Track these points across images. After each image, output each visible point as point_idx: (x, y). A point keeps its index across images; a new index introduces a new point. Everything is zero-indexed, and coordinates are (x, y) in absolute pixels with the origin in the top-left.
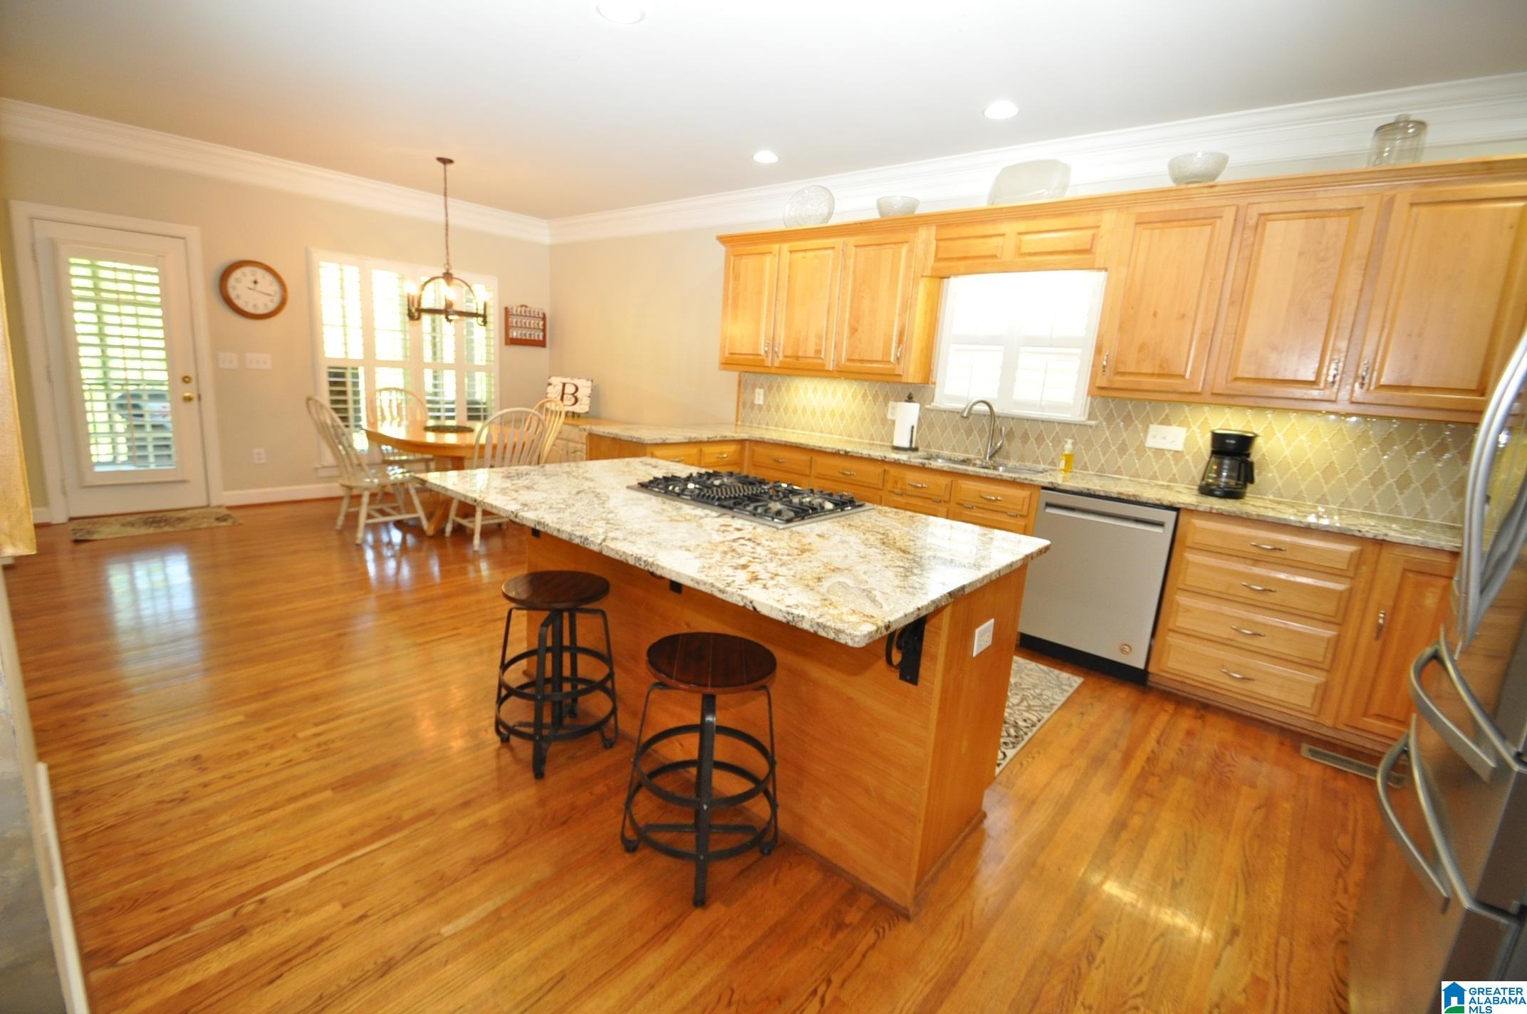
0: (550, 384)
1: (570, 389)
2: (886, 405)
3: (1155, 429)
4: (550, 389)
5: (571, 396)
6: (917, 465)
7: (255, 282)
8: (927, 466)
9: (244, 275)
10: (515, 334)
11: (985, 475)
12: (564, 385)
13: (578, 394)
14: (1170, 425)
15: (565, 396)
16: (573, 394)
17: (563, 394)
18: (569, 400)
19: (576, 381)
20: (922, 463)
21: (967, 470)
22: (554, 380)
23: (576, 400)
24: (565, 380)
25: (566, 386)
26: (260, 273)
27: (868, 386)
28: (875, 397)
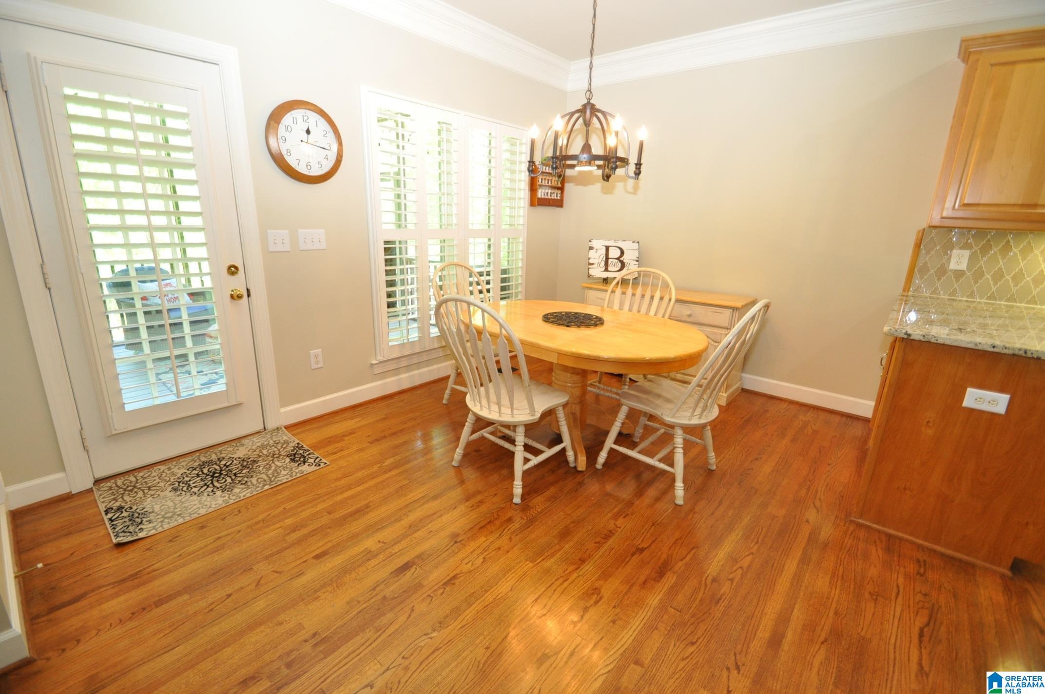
0: (591, 248)
1: (614, 253)
4: (592, 254)
5: (616, 261)
7: (308, 132)
9: (295, 121)
10: (541, 193)
12: (607, 248)
13: (625, 258)
15: (610, 261)
16: (618, 259)
17: (607, 258)
18: (614, 266)
19: (620, 244)
22: (595, 243)
23: (623, 265)
24: (608, 244)
25: (610, 248)
26: (313, 117)
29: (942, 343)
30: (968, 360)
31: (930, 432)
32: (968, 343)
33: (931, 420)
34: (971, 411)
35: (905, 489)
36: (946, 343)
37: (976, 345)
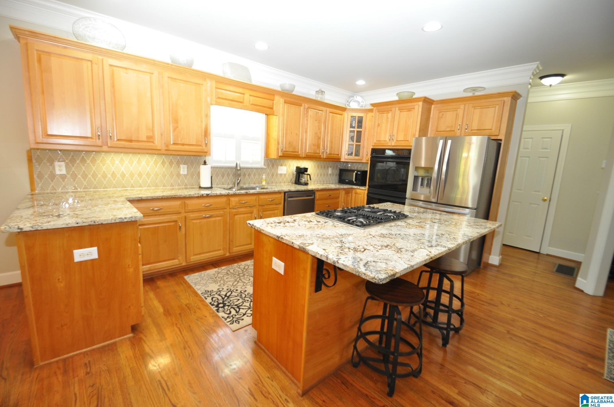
2: (179, 167)
3: (280, 168)
6: (244, 193)
8: (248, 193)
11: (270, 192)
14: (282, 166)
20: (246, 192)
21: (263, 191)
27: (165, 157)
28: (171, 163)
29: (46, 228)
30: (67, 234)
31: (62, 285)
32: (62, 225)
33: (60, 277)
34: (81, 262)
35: (62, 326)
36: (49, 228)
37: (67, 224)
